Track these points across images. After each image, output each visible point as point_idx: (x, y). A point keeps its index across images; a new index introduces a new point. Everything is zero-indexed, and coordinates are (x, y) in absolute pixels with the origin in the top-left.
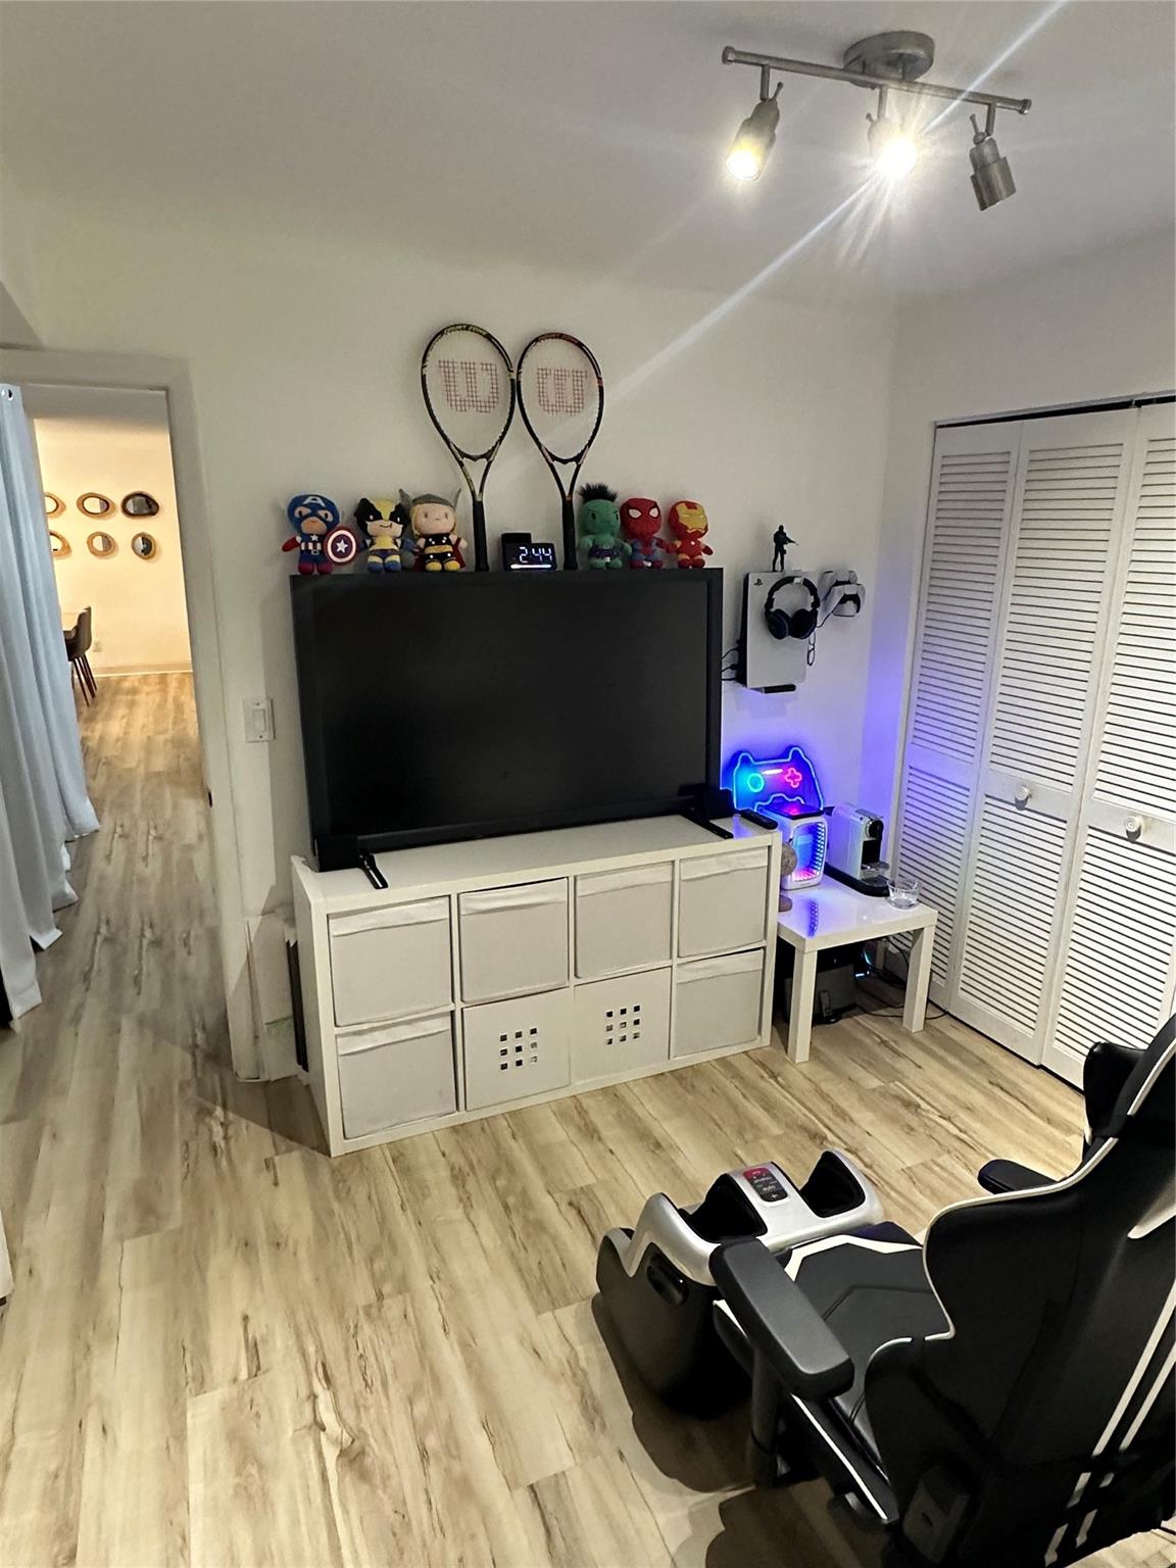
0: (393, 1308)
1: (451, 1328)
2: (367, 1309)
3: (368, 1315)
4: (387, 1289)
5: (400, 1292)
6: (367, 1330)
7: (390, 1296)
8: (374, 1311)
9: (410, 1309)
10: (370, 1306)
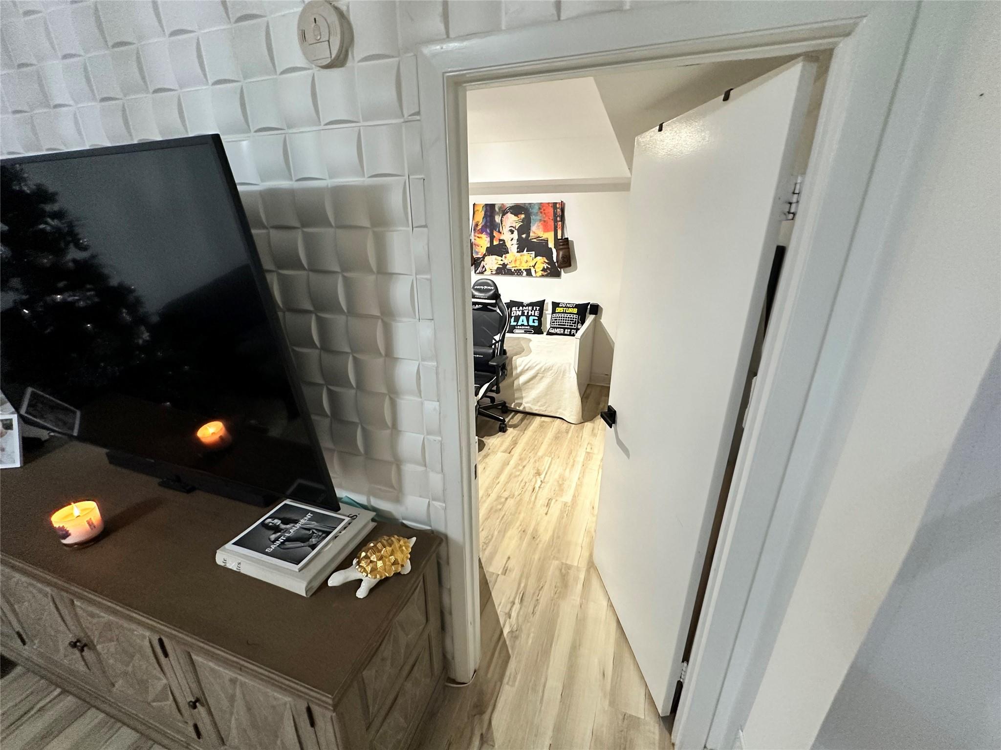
0: (506, 494)
1: (497, 482)
2: (512, 498)
3: (514, 496)
4: (503, 500)
5: (501, 497)
6: (516, 494)
7: (504, 497)
8: (511, 496)
9: (502, 491)
10: (511, 498)
